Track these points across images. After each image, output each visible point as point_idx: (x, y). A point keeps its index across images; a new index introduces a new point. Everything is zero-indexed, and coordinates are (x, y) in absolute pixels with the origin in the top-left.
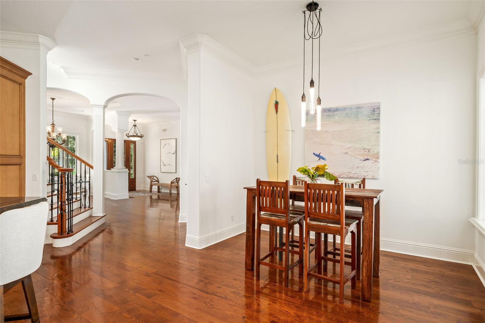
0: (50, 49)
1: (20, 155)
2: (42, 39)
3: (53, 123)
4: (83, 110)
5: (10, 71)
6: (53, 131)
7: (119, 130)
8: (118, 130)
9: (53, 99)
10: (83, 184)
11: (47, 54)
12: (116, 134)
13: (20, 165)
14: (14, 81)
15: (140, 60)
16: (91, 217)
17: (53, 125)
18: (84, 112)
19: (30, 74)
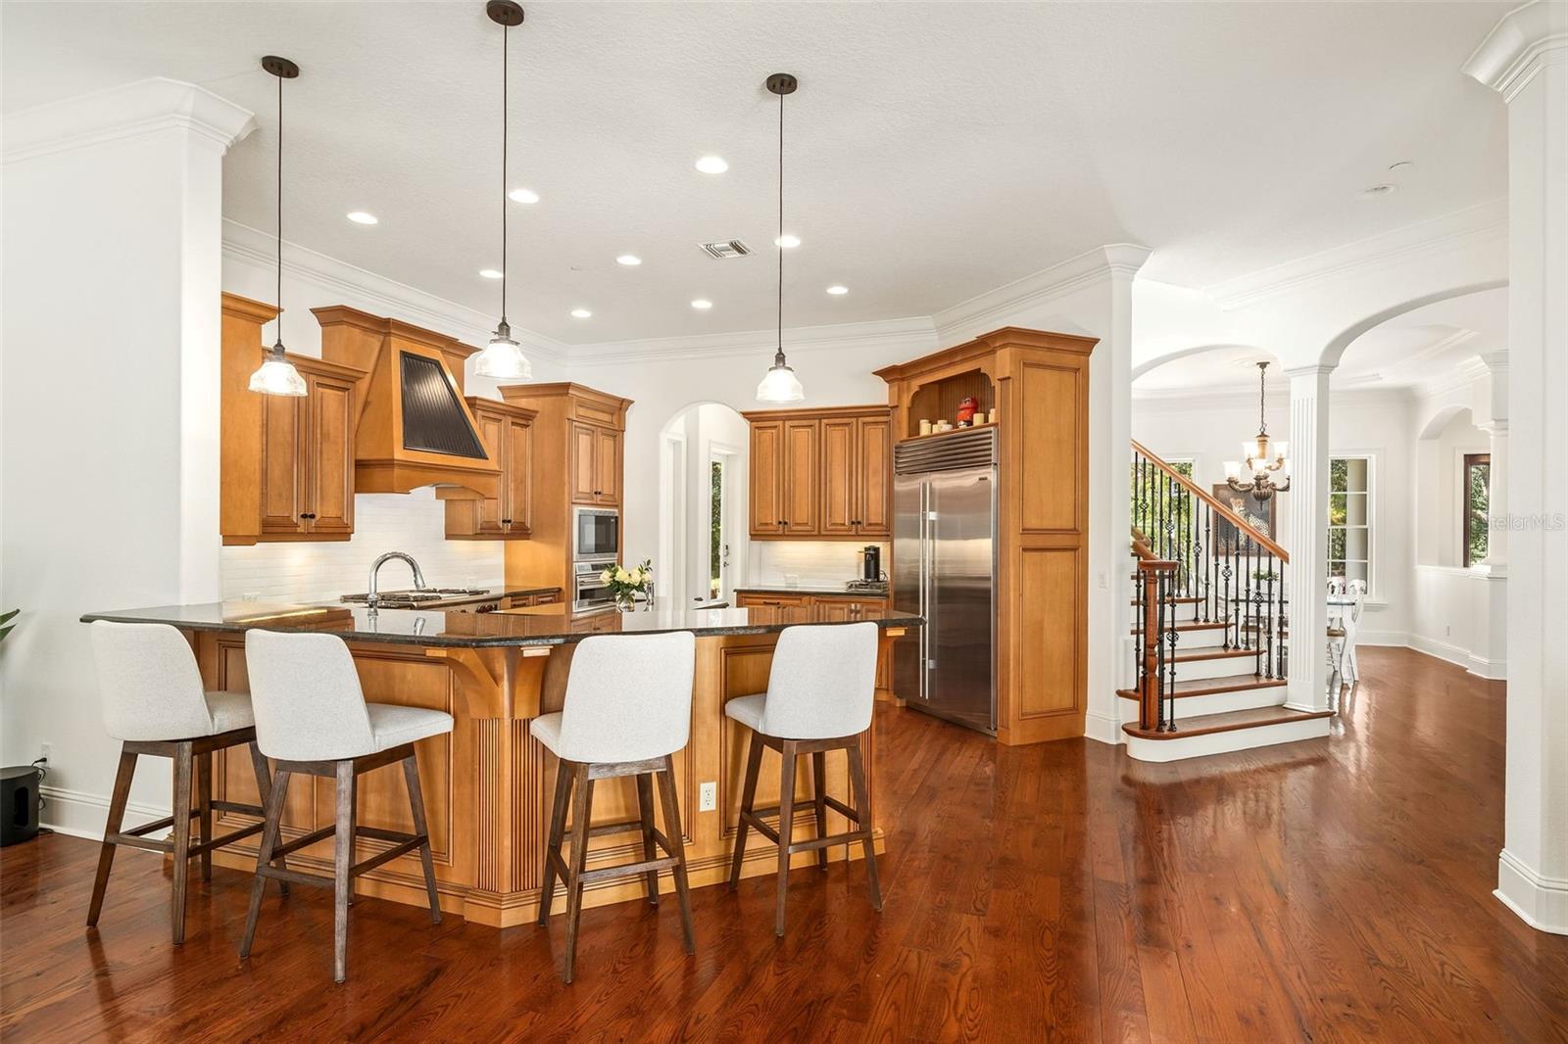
0: (1136, 267)
1: (1075, 529)
2: (1114, 253)
3: (1262, 433)
4: (1378, 375)
5: (1050, 349)
6: (1263, 456)
7: (1496, 420)
8: (1493, 422)
9: (1263, 365)
10: (1264, 608)
11: (1132, 280)
12: (1492, 437)
13: (1074, 549)
14: (1061, 368)
15: (1392, 189)
16: (1280, 707)
17: (1262, 439)
18: (1381, 378)
19: (1096, 341)
